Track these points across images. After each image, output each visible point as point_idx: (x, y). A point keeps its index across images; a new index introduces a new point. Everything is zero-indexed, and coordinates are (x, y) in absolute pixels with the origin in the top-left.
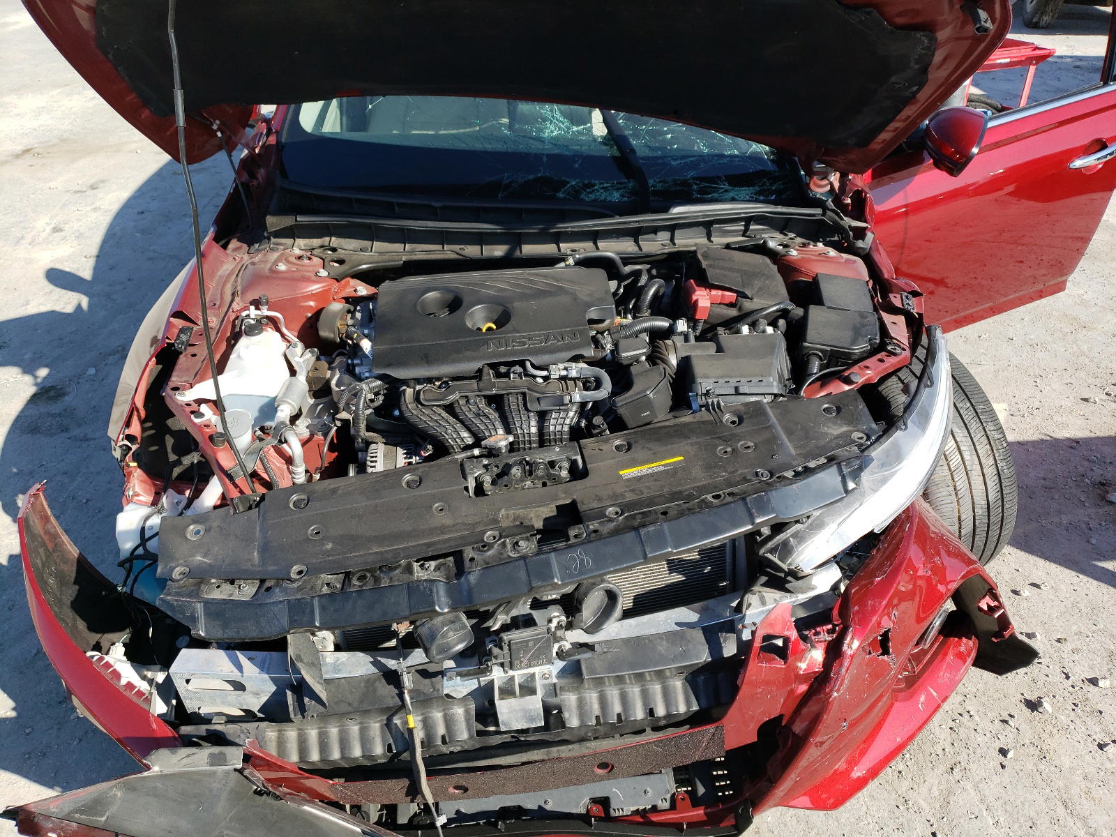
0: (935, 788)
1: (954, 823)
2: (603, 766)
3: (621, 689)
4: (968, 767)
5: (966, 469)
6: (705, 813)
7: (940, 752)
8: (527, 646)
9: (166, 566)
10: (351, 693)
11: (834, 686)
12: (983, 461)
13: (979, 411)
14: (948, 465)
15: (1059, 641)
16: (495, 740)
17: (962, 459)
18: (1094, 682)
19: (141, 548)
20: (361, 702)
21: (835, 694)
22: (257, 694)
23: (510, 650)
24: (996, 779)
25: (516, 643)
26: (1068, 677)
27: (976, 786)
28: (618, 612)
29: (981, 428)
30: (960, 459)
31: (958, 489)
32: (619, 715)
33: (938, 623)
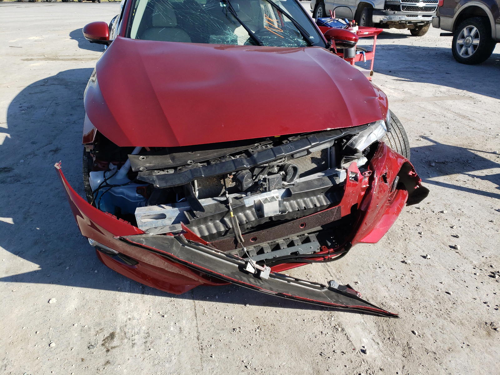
0: (401, 246)
1: (410, 253)
2: (302, 225)
3: (303, 200)
4: (410, 238)
5: (394, 138)
6: (333, 250)
7: (400, 236)
8: (274, 180)
9: (135, 168)
10: (210, 209)
11: (374, 190)
12: (398, 136)
13: (394, 119)
14: (388, 137)
15: (428, 203)
16: (263, 222)
17: (392, 135)
18: (442, 212)
19: (105, 183)
20: (215, 211)
21: (374, 192)
22: (170, 219)
23: (269, 182)
24: (420, 240)
25: (271, 179)
26: (434, 212)
27: (414, 243)
28: (297, 176)
29: (396, 125)
30: (391, 135)
31: (392, 145)
32: (305, 207)
33: (397, 181)
